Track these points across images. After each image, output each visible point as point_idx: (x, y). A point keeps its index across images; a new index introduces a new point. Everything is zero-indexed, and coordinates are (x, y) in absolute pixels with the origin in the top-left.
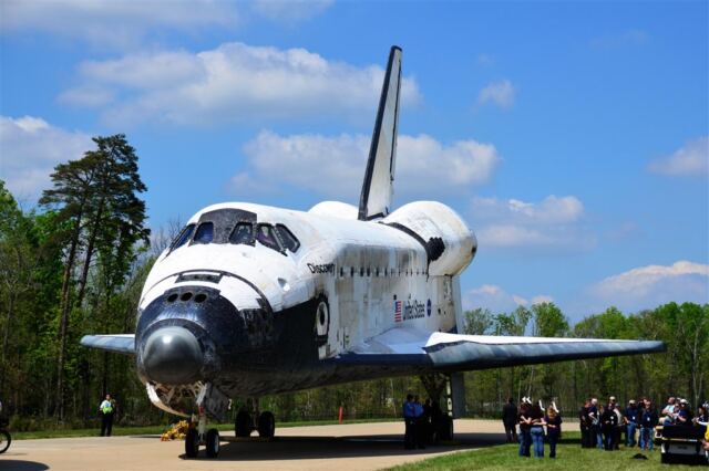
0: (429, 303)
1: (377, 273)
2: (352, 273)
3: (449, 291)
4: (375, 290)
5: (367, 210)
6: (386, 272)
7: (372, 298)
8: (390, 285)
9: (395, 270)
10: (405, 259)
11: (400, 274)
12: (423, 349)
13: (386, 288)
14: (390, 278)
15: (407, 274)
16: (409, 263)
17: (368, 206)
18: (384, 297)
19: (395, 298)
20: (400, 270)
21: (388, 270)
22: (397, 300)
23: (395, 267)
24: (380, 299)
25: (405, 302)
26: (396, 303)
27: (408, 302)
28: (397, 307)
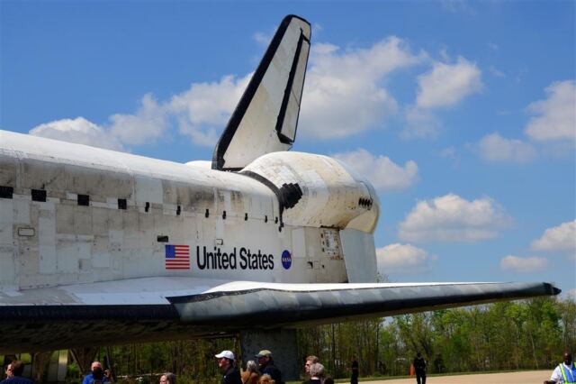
0: (286, 254)
1: (83, 200)
3: (333, 244)
4: (73, 223)
5: (224, 162)
6: (122, 204)
7: (59, 231)
8: (139, 221)
9: (162, 205)
10: (201, 198)
11: (182, 212)
12: (168, 298)
13: (124, 225)
14: (139, 213)
15: (207, 215)
16: (216, 203)
17: (225, 157)
18: (116, 235)
19: (162, 239)
20: (179, 208)
21: (130, 203)
22: (171, 242)
23: (161, 202)
24: (96, 237)
25: (205, 248)
26: (166, 246)
27: (215, 248)
28: (170, 251)
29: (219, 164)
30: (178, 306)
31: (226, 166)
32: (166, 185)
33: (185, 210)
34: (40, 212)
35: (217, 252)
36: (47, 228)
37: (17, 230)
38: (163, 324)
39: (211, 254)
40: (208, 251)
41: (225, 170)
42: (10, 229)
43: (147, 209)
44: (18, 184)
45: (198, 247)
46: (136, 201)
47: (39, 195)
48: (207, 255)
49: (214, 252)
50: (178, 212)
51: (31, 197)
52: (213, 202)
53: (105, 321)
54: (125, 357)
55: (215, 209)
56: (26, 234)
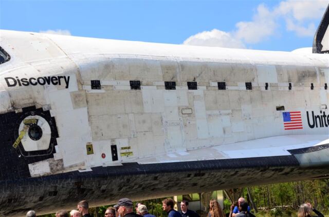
1: (222, 86)
2: (135, 85)
4: (216, 102)
5: (322, 46)
6: (249, 86)
7: (207, 109)
8: (262, 97)
9: (277, 84)
10: (307, 75)
11: (293, 88)
12: (289, 151)
13: (252, 100)
14: (261, 91)
15: (312, 87)
16: (318, 78)
17: (323, 43)
18: (247, 108)
19: (280, 108)
20: (290, 84)
21: (253, 85)
22: (286, 110)
23: (276, 82)
24: (232, 110)
25: (313, 112)
26: (283, 113)
27: (321, 112)
28: (287, 116)
29: (318, 49)
30: (297, 156)
31: (323, 49)
32: (279, 69)
33: (295, 86)
34: (194, 97)
35: (322, 114)
36: (200, 108)
37: (181, 110)
38: (287, 169)
39: (318, 116)
40: (316, 114)
41: (323, 52)
42: (176, 111)
43: (266, 87)
44: (178, 80)
45: (307, 112)
46: (258, 83)
47: (192, 86)
48: (315, 118)
49: (320, 115)
50: (290, 88)
51: (187, 87)
52: (316, 78)
53: (245, 169)
54: (261, 194)
55: (319, 83)
56: (187, 112)
